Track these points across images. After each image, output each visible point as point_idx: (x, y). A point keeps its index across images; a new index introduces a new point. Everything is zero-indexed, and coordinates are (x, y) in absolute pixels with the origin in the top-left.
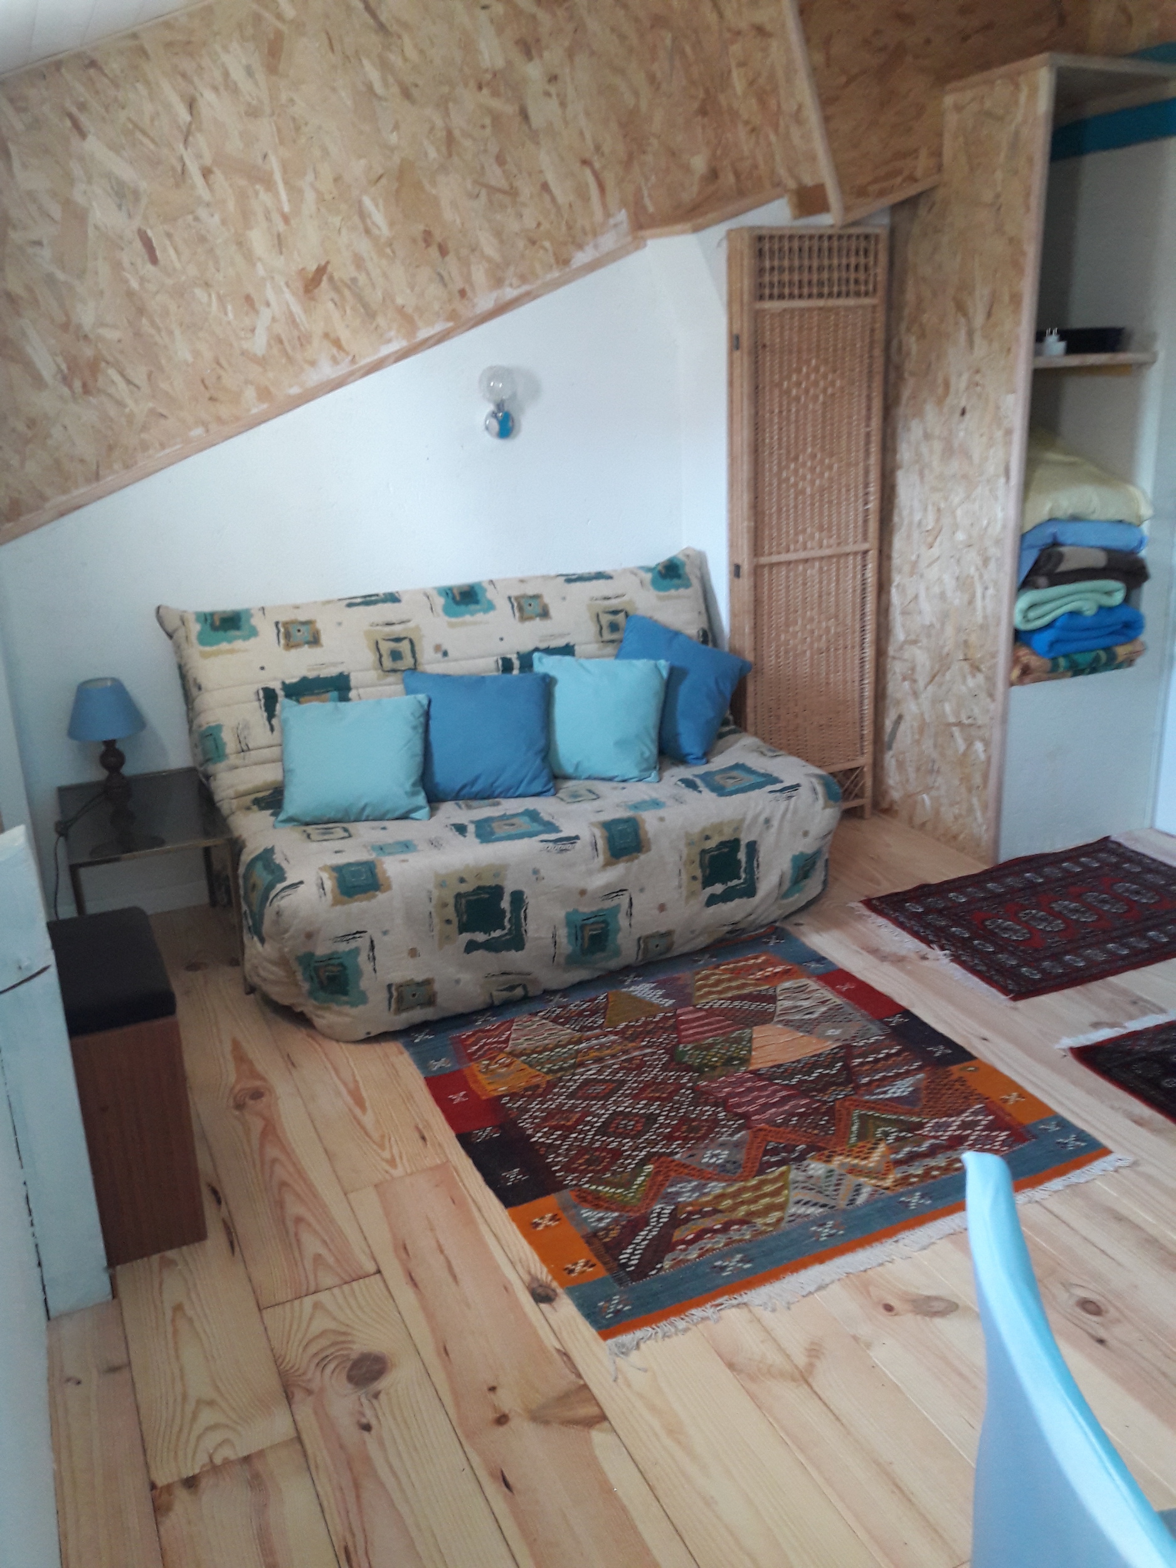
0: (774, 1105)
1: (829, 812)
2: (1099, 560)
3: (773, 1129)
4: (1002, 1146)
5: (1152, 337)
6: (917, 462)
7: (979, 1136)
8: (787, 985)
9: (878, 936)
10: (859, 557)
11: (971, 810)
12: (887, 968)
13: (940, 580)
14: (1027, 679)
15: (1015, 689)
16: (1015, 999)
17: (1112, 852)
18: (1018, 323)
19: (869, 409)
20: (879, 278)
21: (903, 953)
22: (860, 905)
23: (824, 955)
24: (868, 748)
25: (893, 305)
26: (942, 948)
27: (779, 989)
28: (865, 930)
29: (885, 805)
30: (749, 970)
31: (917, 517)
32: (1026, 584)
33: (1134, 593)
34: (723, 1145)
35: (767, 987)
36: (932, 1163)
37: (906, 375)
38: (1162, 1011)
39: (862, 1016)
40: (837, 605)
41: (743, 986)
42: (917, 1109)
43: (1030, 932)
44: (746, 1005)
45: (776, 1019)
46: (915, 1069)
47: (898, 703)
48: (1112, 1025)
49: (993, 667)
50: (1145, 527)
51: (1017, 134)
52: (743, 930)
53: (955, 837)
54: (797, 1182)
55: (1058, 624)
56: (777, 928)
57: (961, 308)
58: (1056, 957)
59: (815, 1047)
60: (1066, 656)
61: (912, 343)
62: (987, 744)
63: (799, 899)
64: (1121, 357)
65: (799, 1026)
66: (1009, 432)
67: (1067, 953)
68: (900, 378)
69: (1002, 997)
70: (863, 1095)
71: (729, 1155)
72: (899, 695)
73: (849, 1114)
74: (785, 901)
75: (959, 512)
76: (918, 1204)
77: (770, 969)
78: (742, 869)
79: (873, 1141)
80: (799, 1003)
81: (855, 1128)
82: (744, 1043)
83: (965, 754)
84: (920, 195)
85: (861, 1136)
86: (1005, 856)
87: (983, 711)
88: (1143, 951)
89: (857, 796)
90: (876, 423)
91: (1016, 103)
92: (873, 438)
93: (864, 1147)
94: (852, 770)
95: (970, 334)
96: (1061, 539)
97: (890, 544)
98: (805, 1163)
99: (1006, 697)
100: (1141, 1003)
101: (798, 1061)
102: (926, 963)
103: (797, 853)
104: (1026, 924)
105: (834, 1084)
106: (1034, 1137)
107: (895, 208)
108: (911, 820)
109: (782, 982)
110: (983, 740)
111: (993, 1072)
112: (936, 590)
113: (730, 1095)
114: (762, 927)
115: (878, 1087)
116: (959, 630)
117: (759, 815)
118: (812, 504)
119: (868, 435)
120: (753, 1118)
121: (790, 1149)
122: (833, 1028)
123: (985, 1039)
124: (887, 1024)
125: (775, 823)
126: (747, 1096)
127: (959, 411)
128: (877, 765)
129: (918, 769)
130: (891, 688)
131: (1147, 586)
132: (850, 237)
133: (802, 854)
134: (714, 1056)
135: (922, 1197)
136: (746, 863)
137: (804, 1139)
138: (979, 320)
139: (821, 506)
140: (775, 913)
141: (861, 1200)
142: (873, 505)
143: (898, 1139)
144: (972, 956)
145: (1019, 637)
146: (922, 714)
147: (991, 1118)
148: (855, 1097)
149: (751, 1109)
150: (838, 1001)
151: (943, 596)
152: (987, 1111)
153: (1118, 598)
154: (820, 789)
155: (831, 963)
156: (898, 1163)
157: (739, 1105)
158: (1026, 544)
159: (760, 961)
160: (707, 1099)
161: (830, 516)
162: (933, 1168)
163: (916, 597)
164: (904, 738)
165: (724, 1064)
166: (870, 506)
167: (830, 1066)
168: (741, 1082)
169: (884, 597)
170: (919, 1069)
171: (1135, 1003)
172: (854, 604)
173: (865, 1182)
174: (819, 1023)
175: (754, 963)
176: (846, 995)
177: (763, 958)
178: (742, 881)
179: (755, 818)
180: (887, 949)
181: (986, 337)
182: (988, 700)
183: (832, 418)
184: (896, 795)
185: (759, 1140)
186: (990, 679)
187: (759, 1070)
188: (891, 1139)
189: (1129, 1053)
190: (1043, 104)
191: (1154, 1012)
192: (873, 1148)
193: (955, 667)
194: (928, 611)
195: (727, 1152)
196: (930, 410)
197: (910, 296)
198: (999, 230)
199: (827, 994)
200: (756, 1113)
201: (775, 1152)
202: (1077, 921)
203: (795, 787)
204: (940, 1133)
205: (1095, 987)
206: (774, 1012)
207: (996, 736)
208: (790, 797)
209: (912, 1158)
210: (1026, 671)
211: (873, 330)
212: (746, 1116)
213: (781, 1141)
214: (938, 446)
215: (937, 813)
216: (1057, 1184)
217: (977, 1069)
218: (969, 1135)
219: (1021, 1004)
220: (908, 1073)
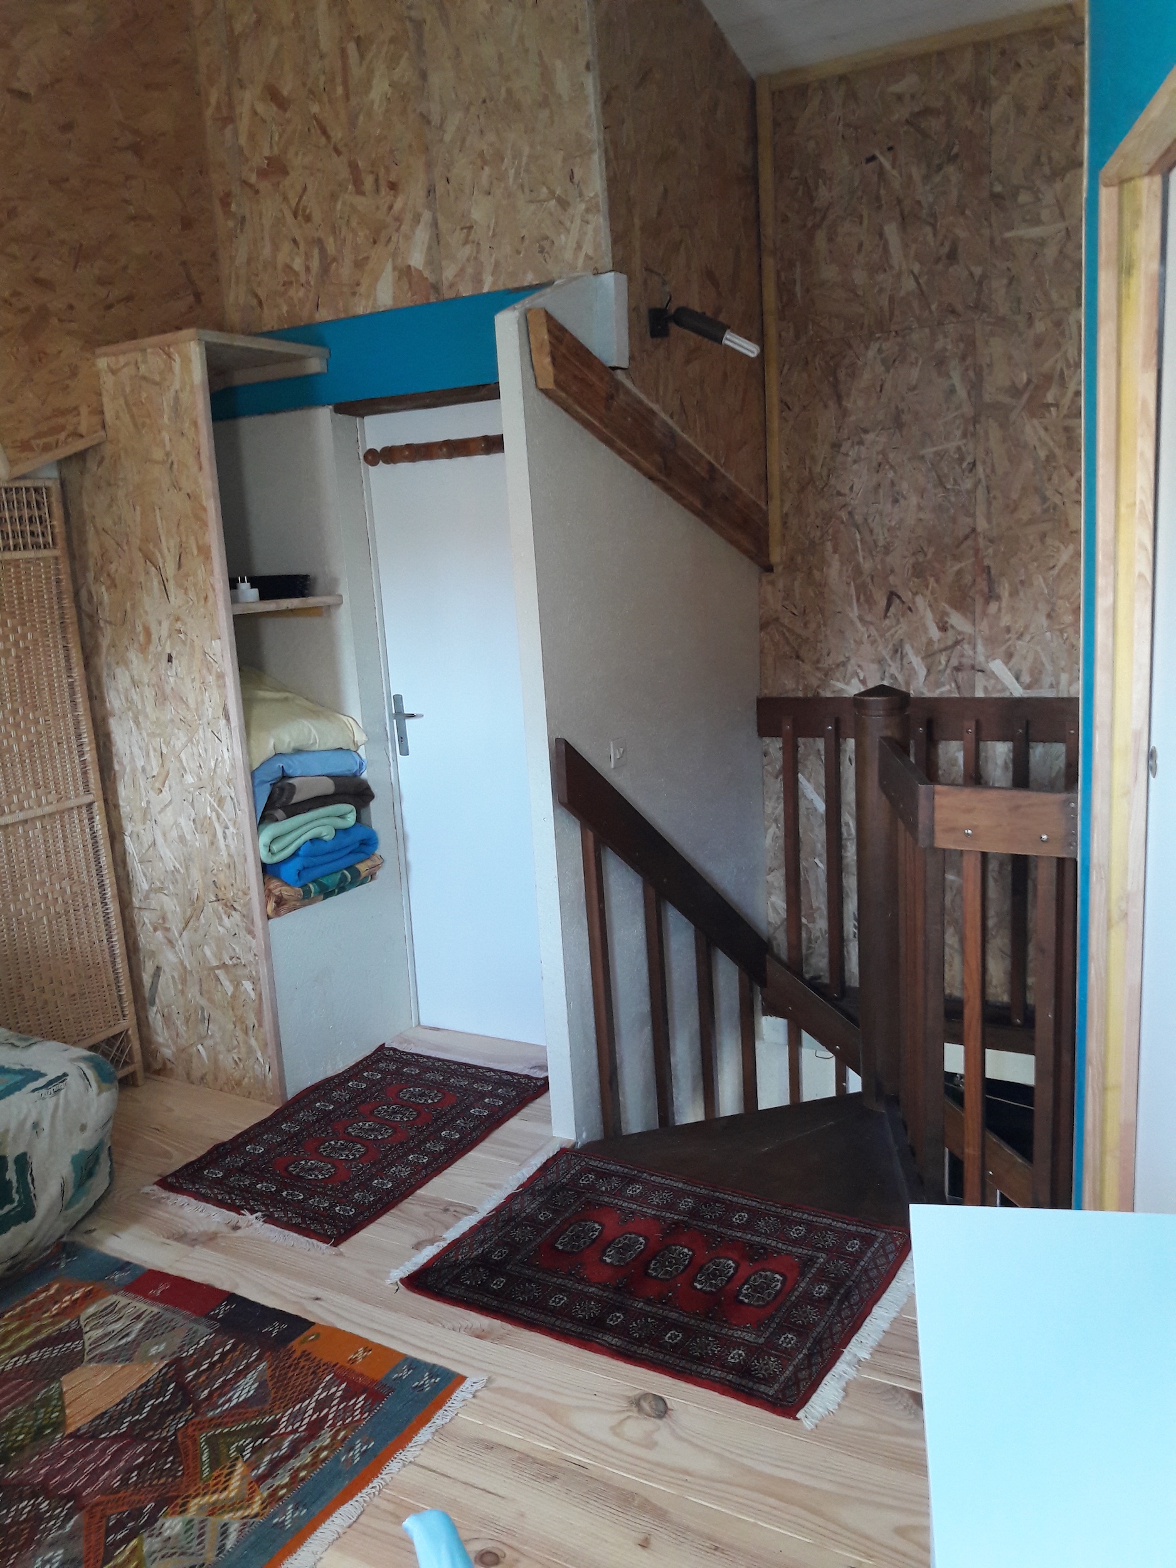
0: (106, 1467)
1: (106, 1095)
2: (328, 787)
3: (112, 1497)
4: (362, 1413)
5: (335, 582)
6: (129, 709)
7: (337, 1411)
8: (91, 1310)
9: (181, 1217)
10: (84, 810)
11: (250, 1051)
12: (200, 1252)
13: (177, 824)
14: (283, 909)
15: (274, 923)
16: (335, 1245)
17: (391, 1059)
18: (211, 572)
19: (68, 658)
20: (57, 530)
21: (213, 1228)
22: (156, 1187)
23: (127, 1259)
24: (129, 1009)
25: (75, 555)
26: (252, 1212)
27: (83, 1317)
28: (167, 1215)
29: (157, 1066)
30: (41, 1307)
31: (140, 763)
32: (265, 818)
33: (363, 811)
34: (53, 1545)
35: (67, 1322)
36: (296, 1463)
37: (102, 624)
38: (473, 1210)
39: (186, 1318)
40: (69, 864)
41: (38, 1331)
42: (267, 1407)
43: (334, 1166)
44: (46, 1352)
45: (86, 1358)
46: (255, 1361)
47: (152, 954)
48: (432, 1242)
49: (248, 904)
50: (362, 751)
51: (177, 399)
52: (25, 1261)
53: (239, 1083)
54: (154, 1552)
55: (301, 853)
56: (65, 1244)
57: (148, 558)
58: (365, 1186)
59: (140, 1376)
60: (313, 881)
61: (104, 594)
62: (255, 981)
63: (86, 1202)
64: (311, 601)
65: (114, 1357)
66: (220, 676)
67: (373, 1177)
68: (95, 625)
69: (324, 1246)
70: (205, 1413)
71: (64, 1553)
72: (153, 947)
73: (195, 1442)
74: (70, 1211)
75: (183, 756)
76: (293, 1520)
77: (68, 1298)
78: (14, 1191)
79: (229, 1464)
80: (110, 1328)
81: (205, 1457)
82: (54, 1403)
83: (234, 996)
84: (86, 451)
85: (214, 1463)
86: (291, 1092)
87: (245, 948)
88: (441, 1153)
89: (126, 1063)
90: (78, 672)
91: (171, 370)
92: (78, 689)
93: (219, 1476)
94: (115, 1037)
95: (164, 583)
96: (289, 772)
97: (115, 792)
98: (158, 1524)
99: (266, 929)
100: (452, 1209)
101: (124, 1400)
102: (239, 1233)
103: (77, 1152)
104: (328, 1159)
105: (169, 1413)
106: (392, 1390)
107: (62, 463)
108: (188, 1075)
109: (87, 1307)
110: (250, 978)
111: (335, 1332)
112: (174, 834)
113: (48, 1477)
114: (48, 1248)
115: (221, 1396)
116: (205, 871)
117: (25, 1119)
118: (22, 762)
119: (71, 685)
120: (84, 1494)
121: (136, 1514)
122: (156, 1344)
123: (317, 1299)
124: (214, 1318)
125: (46, 1125)
126: (70, 1469)
127: (166, 658)
128: (142, 1023)
129: (187, 1020)
130: (142, 940)
131: (373, 804)
132: (18, 490)
133: (82, 1152)
134: (20, 1434)
135: (296, 1509)
136: (18, 1181)
137: (150, 1496)
138: (170, 569)
139: (33, 763)
140: (62, 1226)
141: (230, 1544)
142: (90, 756)
143: (255, 1450)
144: (285, 1211)
145: (268, 871)
146: (182, 963)
147: (343, 1386)
148: (197, 1419)
149: (79, 1483)
150: (155, 1310)
151: (182, 838)
152: (339, 1379)
153: (351, 819)
154: (90, 1073)
155: (137, 1267)
156: (261, 1479)
157: (63, 1484)
158: (257, 781)
159: (52, 1291)
160: (22, 1491)
161: (44, 771)
162: (300, 1469)
163: (154, 843)
164: (167, 990)
165: (34, 1439)
166: (87, 757)
167: (162, 1392)
168: (59, 1454)
169: (117, 846)
170: (259, 1359)
171: (446, 1210)
172: (87, 860)
173: (232, 1518)
174: (138, 1345)
175: (46, 1297)
176: (162, 1299)
177: (56, 1286)
178: (16, 1204)
179: (22, 1124)
180: (195, 1230)
181: (180, 586)
182: (249, 937)
183: (29, 672)
184: (167, 1052)
185: (97, 1519)
186: (247, 917)
187: (79, 1429)
188: (247, 1454)
189: (455, 1265)
190: (198, 373)
191: (466, 1215)
192: (232, 1473)
193: (209, 909)
194: (169, 856)
195: (60, 1552)
196: (133, 656)
197: (93, 547)
198: (176, 486)
199: (141, 1305)
200: (85, 1486)
201: (120, 1525)
202: (376, 1140)
203: (62, 1078)
204: (297, 1425)
205: (407, 1205)
206: (83, 1349)
207: (263, 970)
208: (57, 1092)
209: (275, 1465)
210: (280, 902)
211: (58, 581)
212: (74, 1495)
213: (125, 1508)
214: (149, 693)
215: (216, 1061)
216: (425, 1434)
217: (318, 1336)
218: (327, 1414)
219: (343, 1247)
220: (248, 1368)
